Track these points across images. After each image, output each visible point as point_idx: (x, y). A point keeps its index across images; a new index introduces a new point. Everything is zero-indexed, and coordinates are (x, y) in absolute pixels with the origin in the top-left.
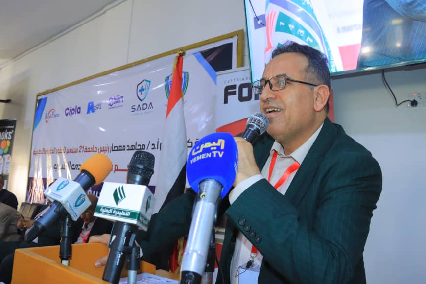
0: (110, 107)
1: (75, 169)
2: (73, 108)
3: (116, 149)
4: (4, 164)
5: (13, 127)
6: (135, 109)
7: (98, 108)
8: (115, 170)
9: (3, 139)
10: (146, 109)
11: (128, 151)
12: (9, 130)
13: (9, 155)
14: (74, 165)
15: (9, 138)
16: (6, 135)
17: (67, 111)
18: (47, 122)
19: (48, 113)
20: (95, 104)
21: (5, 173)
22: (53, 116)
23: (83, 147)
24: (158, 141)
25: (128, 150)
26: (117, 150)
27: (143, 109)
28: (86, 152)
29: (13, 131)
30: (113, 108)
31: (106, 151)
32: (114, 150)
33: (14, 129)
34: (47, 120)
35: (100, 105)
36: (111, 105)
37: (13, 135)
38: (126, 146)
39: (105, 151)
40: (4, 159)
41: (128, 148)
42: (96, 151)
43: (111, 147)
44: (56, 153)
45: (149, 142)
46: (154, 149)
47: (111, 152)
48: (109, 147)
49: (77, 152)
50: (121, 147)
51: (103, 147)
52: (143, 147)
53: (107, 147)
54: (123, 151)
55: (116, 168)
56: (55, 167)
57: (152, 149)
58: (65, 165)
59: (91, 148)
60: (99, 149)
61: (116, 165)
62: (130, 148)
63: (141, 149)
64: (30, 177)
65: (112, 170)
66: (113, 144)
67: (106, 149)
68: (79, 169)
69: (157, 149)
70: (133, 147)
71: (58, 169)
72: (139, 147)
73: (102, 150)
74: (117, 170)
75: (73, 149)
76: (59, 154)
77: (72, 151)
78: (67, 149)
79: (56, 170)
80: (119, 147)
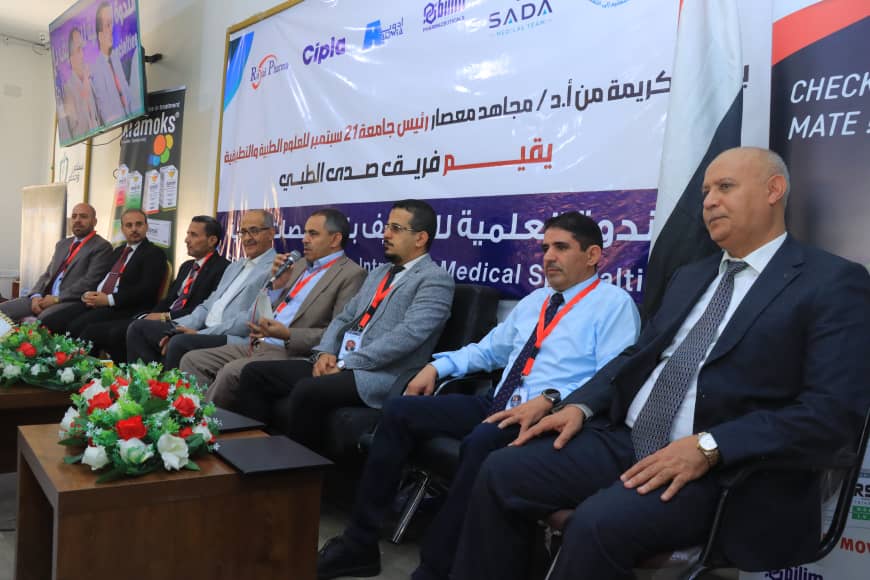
0: (427, 25)
1: (335, 179)
2: (322, 44)
3: (448, 118)
4: (162, 185)
5: (178, 104)
6: (499, 20)
7: (393, 33)
8: (447, 169)
9: (156, 133)
10: (532, 15)
11: (482, 120)
12: (170, 112)
13: (172, 167)
14: (332, 170)
15: (171, 131)
16: (164, 125)
17: (309, 54)
18: (255, 87)
19: (257, 65)
20: (384, 26)
21: (165, 206)
22: (272, 70)
23: (356, 128)
24: (570, 88)
25: (481, 118)
26: (451, 122)
27: (523, 18)
28: (364, 136)
29: (177, 114)
30: (434, 27)
31: (422, 126)
32: (443, 123)
33: (181, 109)
34: (256, 82)
35: (401, 24)
36: (430, 22)
37: (179, 123)
38: (477, 110)
39: (417, 127)
40: (162, 177)
41: (482, 113)
42: (393, 132)
43: (433, 117)
44: (285, 150)
45: (545, 91)
46: (558, 106)
47: (433, 128)
48: (427, 119)
49: (340, 140)
50: (463, 112)
51: (412, 120)
52: (527, 106)
53: (422, 119)
54: (469, 121)
55: (449, 164)
56: (284, 181)
57: (553, 107)
58: (308, 174)
59: (378, 127)
60: (399, 126)
61: (448, 157)
62: (488, 113)
63: (519, 111)
64: (219, 210)
65: (437, 169)
66: (438, 110)
67: (419, 124)
68: (346, 178)
69: (568, 105)
70: (497, 110)
71: (292, 184)
72: (515, 108)
73: (410, 126)
74: (453, 167)
75: (328, 136)
76: (291, 152)
77: (326, 140)
78: (313, 139)
79: (286, 187)
80: (457, 113)
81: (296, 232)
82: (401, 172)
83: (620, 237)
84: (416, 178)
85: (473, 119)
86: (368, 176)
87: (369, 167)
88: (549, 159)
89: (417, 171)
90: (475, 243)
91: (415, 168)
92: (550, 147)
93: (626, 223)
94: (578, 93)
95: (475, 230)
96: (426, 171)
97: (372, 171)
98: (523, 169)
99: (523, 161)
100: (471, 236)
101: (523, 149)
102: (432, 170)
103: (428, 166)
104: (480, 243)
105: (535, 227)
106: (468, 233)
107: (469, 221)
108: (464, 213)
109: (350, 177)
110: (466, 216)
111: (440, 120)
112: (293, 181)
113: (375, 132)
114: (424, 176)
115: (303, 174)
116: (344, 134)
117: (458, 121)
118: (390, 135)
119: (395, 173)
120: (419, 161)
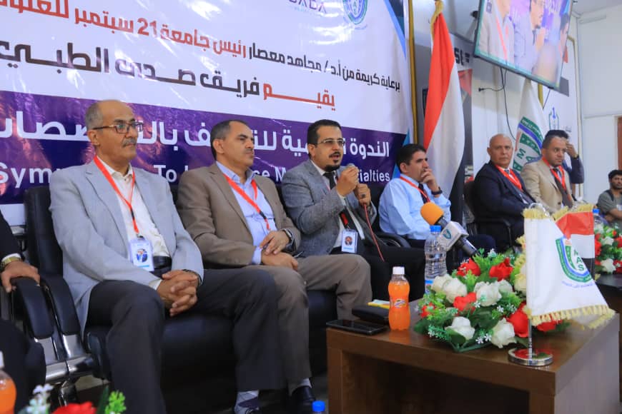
1: (132, 73)
3: (263, 55)
8: (266, 95)
10: (316, 8)
11: (290, 66)
24: (339, 65)
25: (289, 63)
26: (266, 58)
27: (311, 8)
28: (168, 38)
31: (239, 52)
32: (259, 57)
38: (286, 58)
39: (236, 52)
41: (290, 61)
42: (207, 46)
43: (250, 48)
45: (327, 62)
46: (334, 73)
47: (251, 58)
48: (244, 47)
49: (131, 31)
50: (276, 54)
51: (229, 43)
52: (318, 66)
53: (240, 46)
54: (280, 63)
55: (268, 92)
56: (3, 51)
57: (332, 73)
58: (71, 56)
59: (187, 35)
60: (215, 43)
61: (266, 86)
62: (294, 62)
63: (314, 68)
65: (257, 93)
66: (254, 44)
67: (237, 49)
68: (147, 77)
69: (340, 75)
70: (299, 62)
71: (29, 59)
72: (311, 65)
73: (225, 47)
74: (271, 95)
75: (106, 18)
76: (21, 12)
77: (102, 21)
78: (77, 11)
79: (13, 63)
80: (271, 53)
81: (54, 131)
82: (221, 87)
83: (369, 154)
84: (237, 96)
85: (284, 62)
86: (180, 81)
87: (181, 73)
88: (333, 104)
89: (238, 90)
90: (296, 154)
91: (236, 87)
93: (370, 146)
94: (344, 70)
95: (295, 145)
96: (246, 92)
97: (186, 78)
98: (320, 107)
99: (319, 102)
100: (293, 149)
101: (319, 95)
102: (251, 92)
103: (249, 89)
104: (300, 155)
106: (290, 147)
107: (290, 138)
108: (285, 131)
109: (154, 77)
110: (287, 134)
111: (256, 53)
112: (33, 57)
113: (183, 38)
114: (245, 96)
115: (59, 53)
116: (138, 26)
117: (272, 59)
118: (204, 48)
119: (214, 86)
120: (239, 82)
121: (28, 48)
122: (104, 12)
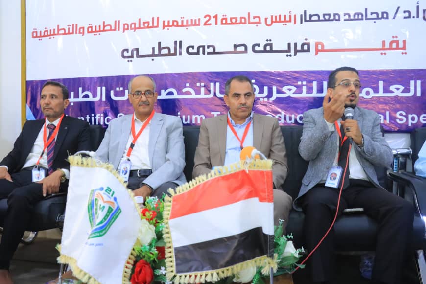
1: (198, 53)
3: (315, 18)
8: (317, 51)
14: (192, 47)
23: (216, 17)
24: (418, 7)
25: (345, 20)
26: (319, 20)
28: (228, 24)
31: (290, 21)
32: (311, 20)
38: (342, 15)
39: (285, 21)
41: (347, 17)
42: (259, 22)
43: (301, 15)
44: (124, 30)
45: (398, 8)
46: (409, 17)
47: (301, 23)
48: (295, 16)
49: (199, 25)
50: (329, 15)
51: (280, 16)
52: (385, 15)
53: (290, 16)
54: (335, 21)
55: (320, 48)
56: (126, 54)
57: (405, 18)
58: (160, 49)
59: (241, 18)
60: (266, 19)
61: (318, 43)
62: (352, 17)
63: (378, 18)
64: (29, 78)
65: (308, 50)
66: (305, 12)
67: (288, 19)
68: (209, 53)
69: (418, 17)
70: (359, 17)
71: (138, 56)
72: (374, 16)
73: (276, 20)
74: (323, 51)
75: (182, 21)
76: (135, 31)
77: (180, 24)
78: (164, 22)
79: (130, 59)
80: (324, 15)
82: (271, 51)
84: (287, 56)
85: (339, 20)
86: (235, 52)
87: (236, 46)
88: (404, 48)
89: (289, 51)
91: (286, 49)
92: (405, 42)
94: (424, 10)
96: (296, 52)
97: (239, 49)
98: (385, 54)
99: (384, 49)
101: (384, 42)
102: (302, 51)
103: (299, 48)
105: (398, 89)
109: (214, 53)
111: (306, 18)
112: (140, 54)
113: (239, 21)
114: (295, 54)
115: (153, 49)
116: (203, 21)
117: (325, 20)
118: (256, 24)
119: (265, 51)
120: (289, 44)
121: (137, 50)
122: (181, 18)
